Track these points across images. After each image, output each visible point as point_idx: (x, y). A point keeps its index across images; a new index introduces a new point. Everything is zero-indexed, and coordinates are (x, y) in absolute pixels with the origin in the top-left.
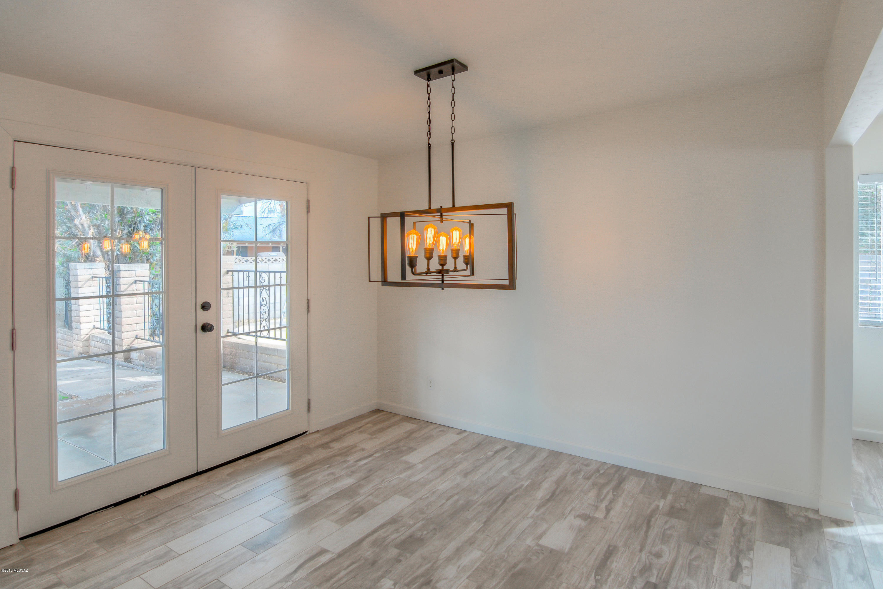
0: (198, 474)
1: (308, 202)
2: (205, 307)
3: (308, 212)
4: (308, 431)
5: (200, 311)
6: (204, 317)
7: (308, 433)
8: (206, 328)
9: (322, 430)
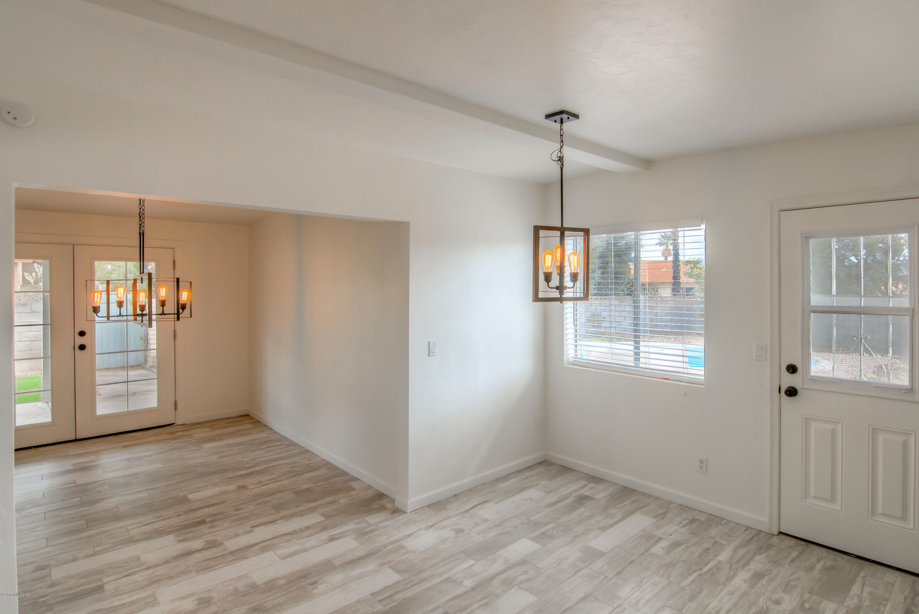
0: (76, 440)
1: (174, 261)
2: (82, 334)
3: (174, 269)
4: (175, 423)
5: (77, 337)
6: (80, 340)
7: (175, 425)
8: (82, 347)
9: (187, 424)
